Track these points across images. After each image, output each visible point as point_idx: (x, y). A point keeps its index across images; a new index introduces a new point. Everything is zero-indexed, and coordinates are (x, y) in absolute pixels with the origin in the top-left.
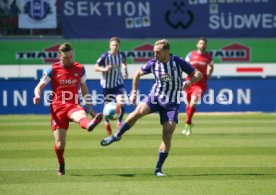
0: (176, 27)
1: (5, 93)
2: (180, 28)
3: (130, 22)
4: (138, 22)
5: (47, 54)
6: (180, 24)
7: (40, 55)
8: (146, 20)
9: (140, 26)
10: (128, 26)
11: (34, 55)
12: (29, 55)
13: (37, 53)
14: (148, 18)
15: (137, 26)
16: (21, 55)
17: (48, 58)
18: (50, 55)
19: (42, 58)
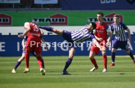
1: (18, 43)
5: (51, 19)
7: (47, 20)
10: (102, 3)
11: (43, 20)
12: (40, 20)
13: (45, 19)
15: (107, 2)
16: (36, 20)
17: (52, 22)
18: (53, 20)
19: (48, 22)
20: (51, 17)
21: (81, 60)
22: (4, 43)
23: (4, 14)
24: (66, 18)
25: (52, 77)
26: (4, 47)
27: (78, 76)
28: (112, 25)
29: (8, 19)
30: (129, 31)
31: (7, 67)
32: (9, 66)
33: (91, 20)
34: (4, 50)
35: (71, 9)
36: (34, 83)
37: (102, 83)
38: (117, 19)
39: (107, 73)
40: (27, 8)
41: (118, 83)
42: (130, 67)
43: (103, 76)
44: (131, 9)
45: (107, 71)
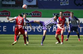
0: (78, 5)
2: (79, 5)
3: (62, 3)
4: (64, 3)
5: (32, 14)
6: (79, 4)
7: (30, 14)
8: (67, 3)
9: (65, 4)
10: (61, 5)
11: (28, 14)
13: (29, 13)
14: (68, 2)
15: (64, 5)
16: (24, 14)
17: (33, 15)
18: (33, 14)
19: (31, 15)
20: (32, 12)
21: (49, 37)
22: (6, 27)
23: (6, 10)
24: (41, 13)
25: (32, 46)
26: (6, 29)
27: (47, 46)
28: (69, 17)
29: (8, 13)
30: (79, 21)
31: (7, 40)
32: (8, 40)
33: (55, 15)
34: (6, 31)
35: (44, 8)
36: (22, 49)
37: (60, 51)
38: (72, 14)
39: (63, 45)
40: (19, 7)
41: (69, 51)
42: (76, 42)
43: (60, 46)
44: (77, 9)
45: (63, 44)
